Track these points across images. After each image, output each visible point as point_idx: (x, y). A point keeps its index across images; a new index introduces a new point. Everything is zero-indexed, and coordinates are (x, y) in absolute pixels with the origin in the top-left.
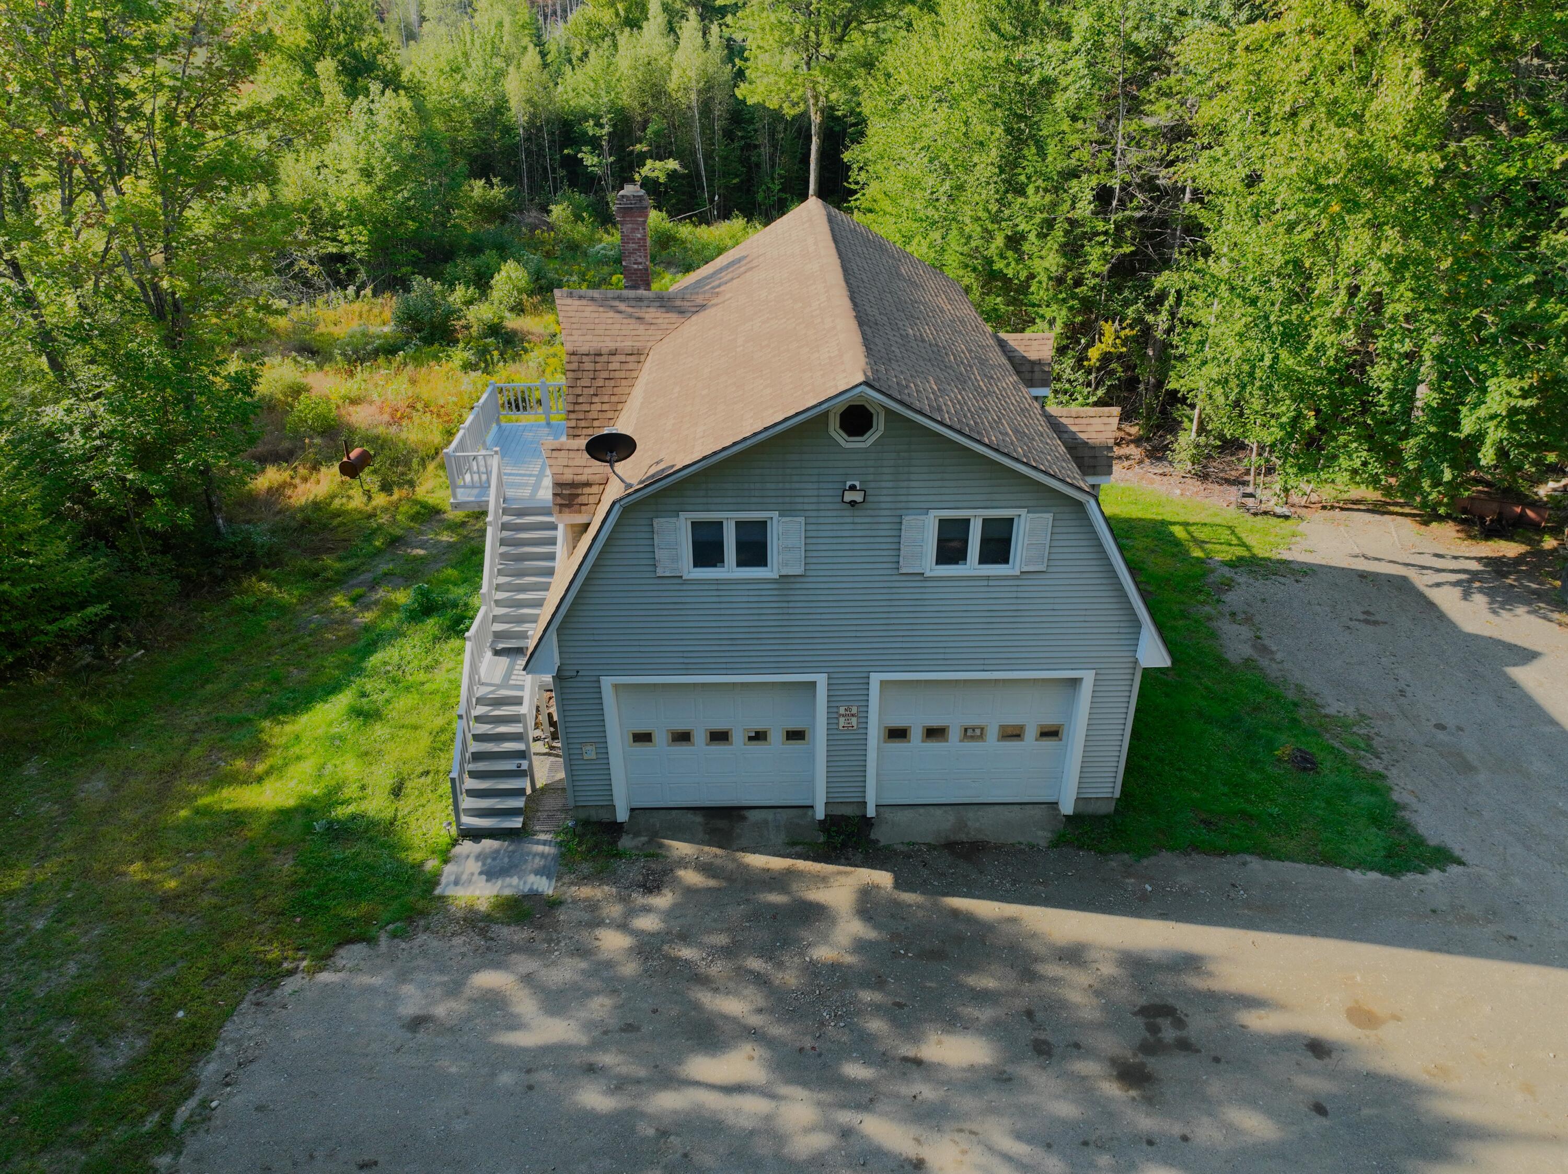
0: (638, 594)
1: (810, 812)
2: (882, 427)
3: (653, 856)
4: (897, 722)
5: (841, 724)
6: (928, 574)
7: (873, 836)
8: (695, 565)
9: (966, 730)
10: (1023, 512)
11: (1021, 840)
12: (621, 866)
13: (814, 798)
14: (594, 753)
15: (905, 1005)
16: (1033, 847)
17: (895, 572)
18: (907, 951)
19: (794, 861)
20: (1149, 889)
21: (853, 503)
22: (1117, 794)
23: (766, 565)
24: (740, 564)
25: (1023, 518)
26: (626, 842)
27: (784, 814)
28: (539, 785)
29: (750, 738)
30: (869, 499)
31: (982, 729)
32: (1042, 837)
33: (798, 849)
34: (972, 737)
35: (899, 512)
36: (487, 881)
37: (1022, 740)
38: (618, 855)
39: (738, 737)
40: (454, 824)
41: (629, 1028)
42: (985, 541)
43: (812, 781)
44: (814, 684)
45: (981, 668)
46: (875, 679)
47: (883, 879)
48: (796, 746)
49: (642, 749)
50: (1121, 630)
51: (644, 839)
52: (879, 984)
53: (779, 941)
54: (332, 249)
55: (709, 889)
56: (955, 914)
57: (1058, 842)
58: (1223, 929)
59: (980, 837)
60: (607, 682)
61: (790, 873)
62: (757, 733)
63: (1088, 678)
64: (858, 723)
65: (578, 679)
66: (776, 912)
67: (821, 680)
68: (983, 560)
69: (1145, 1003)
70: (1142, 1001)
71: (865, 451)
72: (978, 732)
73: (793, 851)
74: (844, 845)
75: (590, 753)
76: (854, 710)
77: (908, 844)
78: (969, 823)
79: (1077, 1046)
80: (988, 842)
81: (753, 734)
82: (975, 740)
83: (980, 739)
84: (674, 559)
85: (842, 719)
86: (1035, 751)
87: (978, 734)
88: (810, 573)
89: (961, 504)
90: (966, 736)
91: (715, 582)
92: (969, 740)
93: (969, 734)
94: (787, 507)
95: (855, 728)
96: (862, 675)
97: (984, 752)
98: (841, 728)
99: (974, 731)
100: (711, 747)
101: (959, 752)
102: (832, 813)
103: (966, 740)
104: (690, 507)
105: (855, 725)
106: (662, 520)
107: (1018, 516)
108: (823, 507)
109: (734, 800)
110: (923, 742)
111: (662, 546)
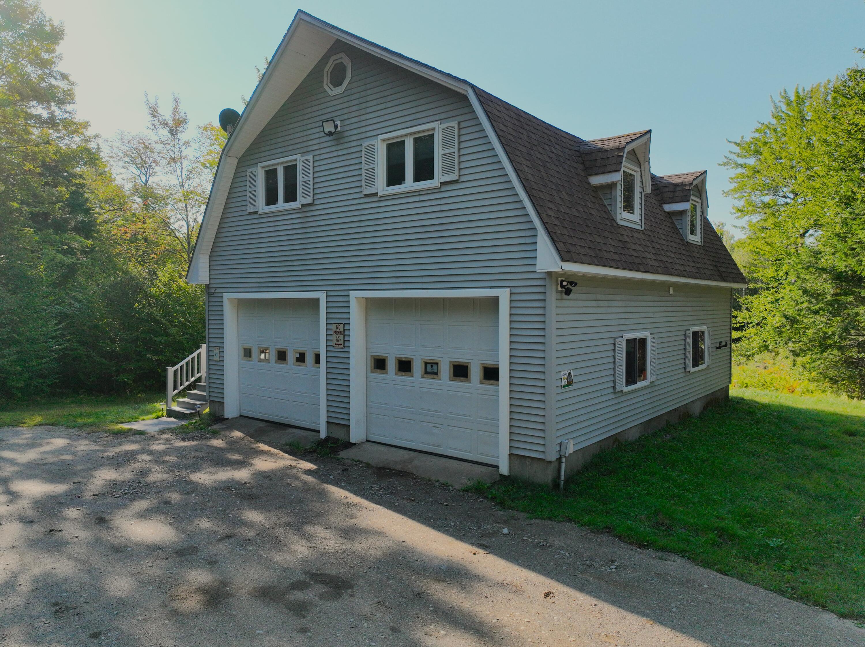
0: (241, 228)
1: (319, 435)
2: (350, 74)
3: (215, 432)
4: (379, 352)
5: (335, 341)
6: (382, 193)
7: (340, 452)
8: (266, 204)
9: (426, 363)
10: (437, 125)
11: (442, 479)
13: (321, 423)
14: (218, 355)
16: (446, 486)
17: (360, 195)
21: (330, 133)
22: (550, 457)
23: (296, 200)
24: (286, 200)
25: (438, 130)
27: (307, 433)
29: (298, 360)
30: (344, 128)
31: (438, 365)
32: (463, 484)
33: (288, 447)
34: (429, 373)
35: (360, 142)
37: (469, 381)
39: (290, 357)
44: (318, 301)
45: (420, 286)
46: (353, 297)
47: (306, 467)
48: (317, 369)
49: (247, 362)
56: (312, 490)
57: (470, 489)
59: (412, 470)
60: (226, 298)
62: (300, 354)
63: (504, 296)
64: (344, 341)
65: (216, 295)
67: (322, 298)
71: (343, 95)
72: (435, 368)
73: (284, 447)
74: (314, 451)
76: (342, 329)
77: (355, 461)
78: (415, 462)
80: (413, 474)
81: (298, 356)
82: (432, 376)
83: (435, 376)
84: (254, 199)
85: (335, 336)
86: (480, 396)
87: (436, 371)
88: (316, 202)
89: (397, 127)
90: (426, 372)
91: (272, 215)
92: (428, 376)
93: (429, 370)
94: (305, 150)
95: (342, 346)
96: (345, 293)
97: (439, 392)
98: (335, 345)
99: (432, 366)
100: (278, 365)
101: (421, 389)
102: (332, 435)
103: (426, 376)
104: (263, 159)
105: (342, 342)
106: (250, 170)
107: (434, 129)
108: (322, 146)
109: (288, 418)
110: (396, 374)
111: (250, 190)
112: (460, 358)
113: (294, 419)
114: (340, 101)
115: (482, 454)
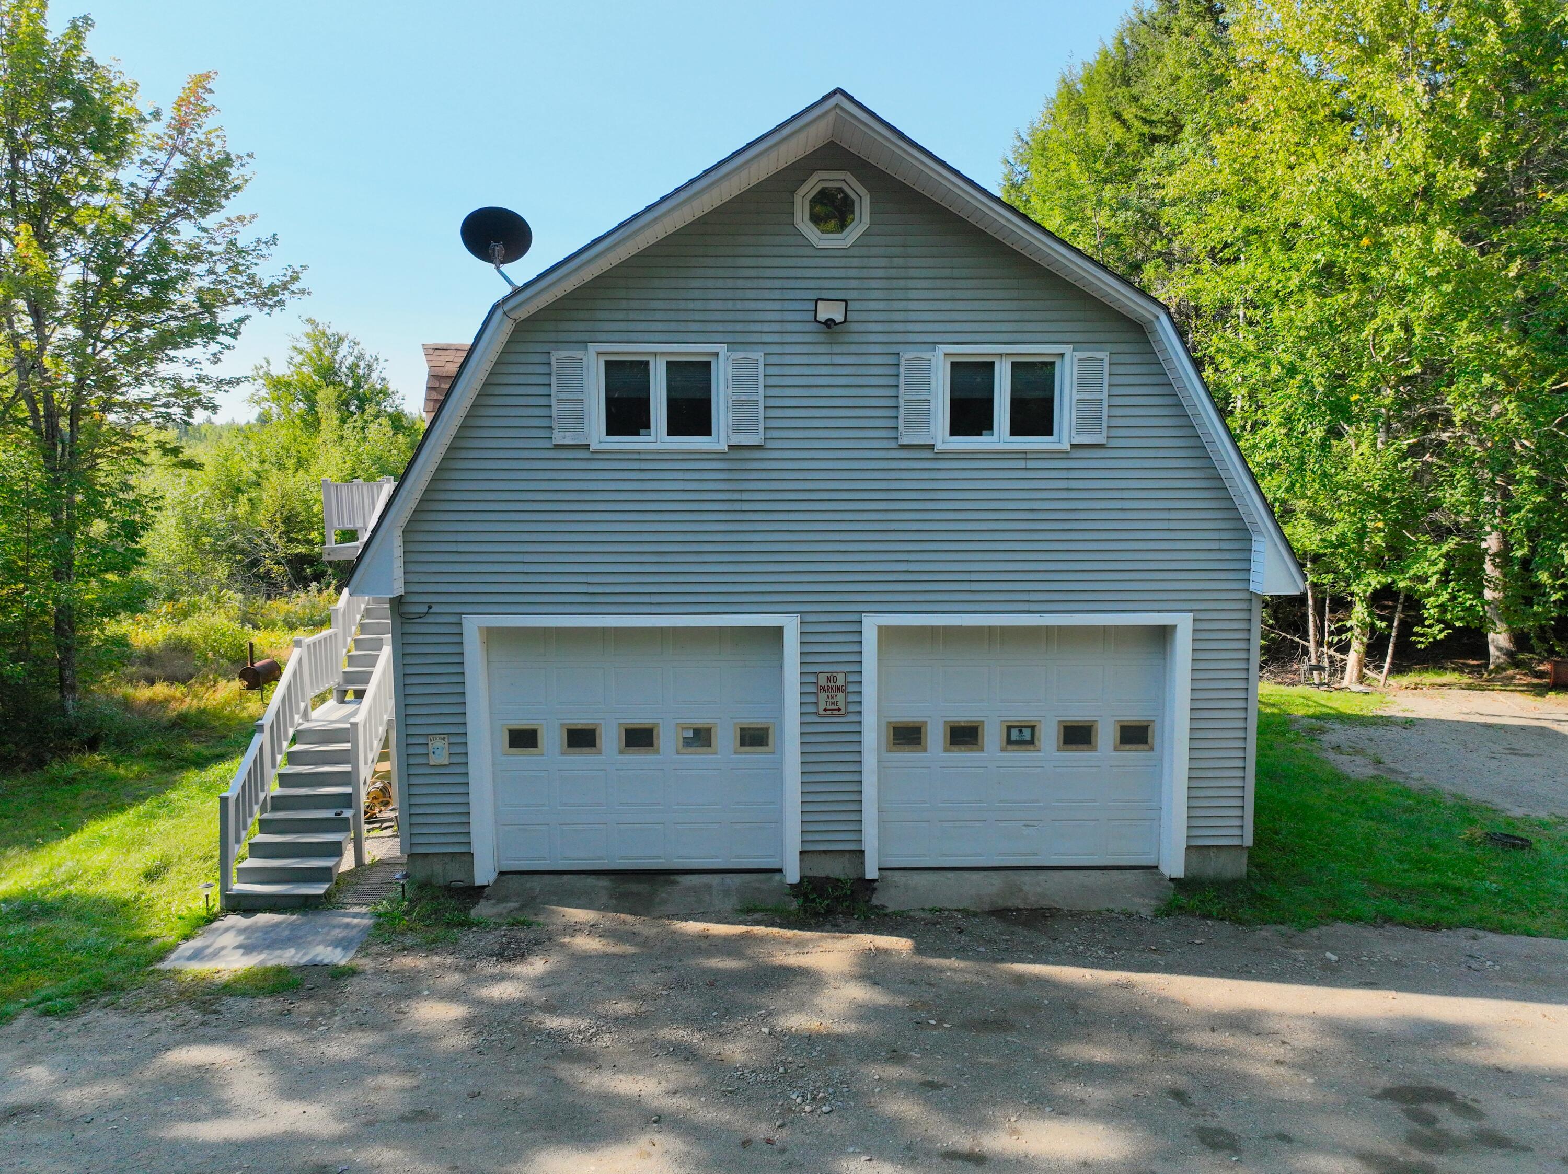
0: (524, 475)
1: (777, 877)
2: (867, 218)
3: (523, 923)
4: (907, 715)
5: (822, 705)
6: (939, 447)
7: (875, 901)
8: (609, 433)
9: (1009, 728)
10: (1067, 349)
11: (1111, 906)
12: (469, 937)
13: (783, 856)
14: (445, 753)
15: (944, 1085)
16: (1131, 915)
17: (893, 444)
18: (940, 1021)
19: (750, 928)
20: (1334, 958)
21: (830, 323)
22: (1249, 841)
23: (709, 433)
24: (672, 431)
25: (1067, 358)
26: (483, 910)
27: (737, 879)
28: (367, 860)
29: (687, 742)
30: (851, 316)
31: (1033, 728)
32: (1144, 905)
33: (757, 916)
34: (1017, 743)
35: (894, 348)
36: (243, 954)
37: (1094, 749)
38: (466, 924)
39: (667, 739)
40: (217, 887)
41: (418, 1116)
42: (1017, 404)
43: (778, 821)
44: (778, 632)
45: (1025, 607)
46: (871, 624)
47: (899, 945)
48: (755, 755)
49: (523, 757)
50: (1225, 546)
51: (512, 905)
52: (896, 1056)
53: (716, 1010)
54: (302, 549)
55: (606, 955)
56: (1021, 980)
57: (1169, 910)
58: (1481, 1001)
59: (1045, 903)
60: (473, 625)
61: (742, 937)
62: (697, 731)
63: (1184, 624)
64: (847, 703)
65: (430, 619)
66: (715, 979)
67: (791, 625)
68: (1017, 429)
69: (1388, 1085)
70: (1383, 1081)
71: (844, 254)
72: (1027, 733)
73: (749, 918)
74: (829, 911)
75: (440, 753)
76: (841, 681)
77: (932, 910)
78: (1026, 888)
79: (1284, 1138)
80: (1059, 910)
81: (690, 734)
82: (1024, 747)
83: (1031, 747)
84: (579, 417)
85: (823, 696)
86: (1115, 770)
87: (1028, 738)
88: (770, 445)
89: (978, 337)
90: (1009, 741)
91: (637, 456)
92: (1015, 747)
93: (1013, 738)
94: (740, 338)
95: (843, 712)
96: (855, 617)
97: (1039, 770)
98: (822, 712)
99: (1020, 731)
100: (627, 757)
101: (1002, 770)
102: (810, 874)
103: (1010, 747)
104: (603, 337)
105: (842, 706)
106: (564, 354)
107: (1062, 355)
108: (788, 338)
109: (660, 858)
110: (946, 750)
111: (562, 396)
112: (1077, 715)
113: (679, 857)
114: (844, 262)
115: (1113, 854)
